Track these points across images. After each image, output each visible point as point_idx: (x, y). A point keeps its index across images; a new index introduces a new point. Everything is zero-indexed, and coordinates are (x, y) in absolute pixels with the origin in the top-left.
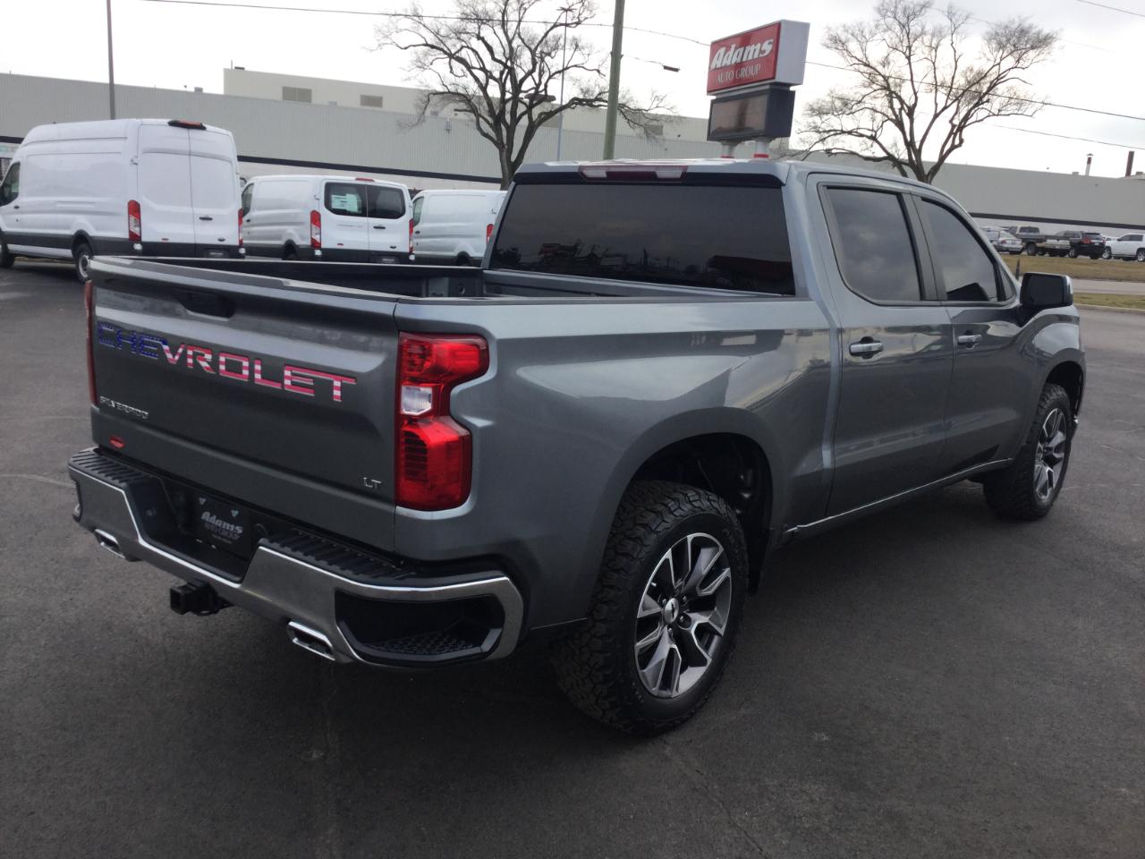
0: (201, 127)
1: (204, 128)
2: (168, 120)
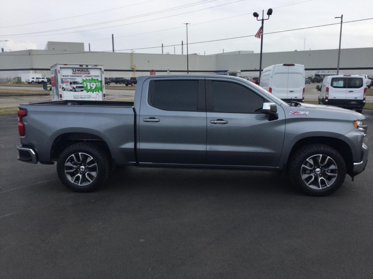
0: (293, 65)
1: (294, 65)
2: (283, 64)
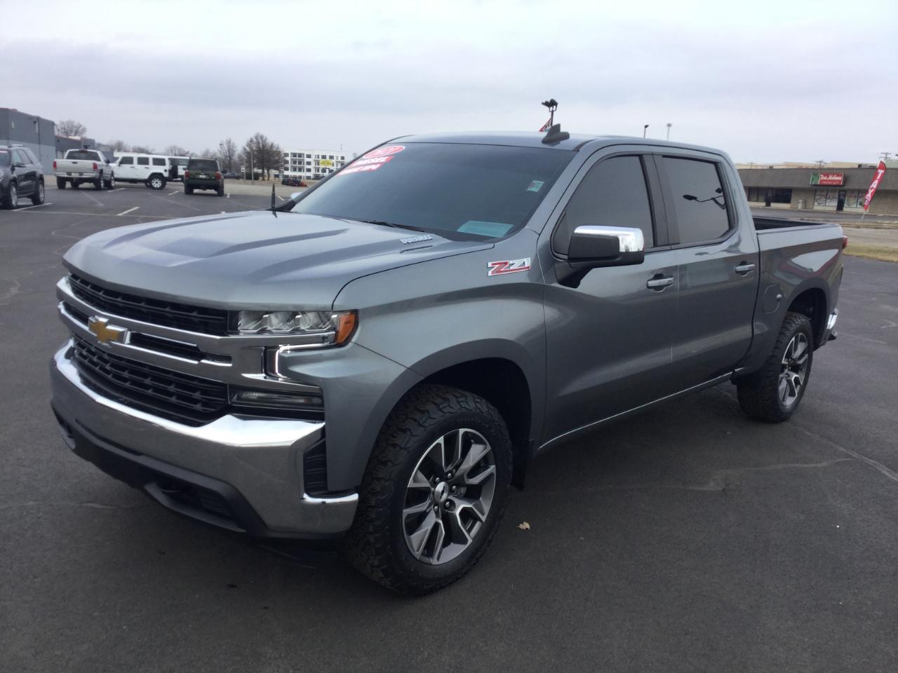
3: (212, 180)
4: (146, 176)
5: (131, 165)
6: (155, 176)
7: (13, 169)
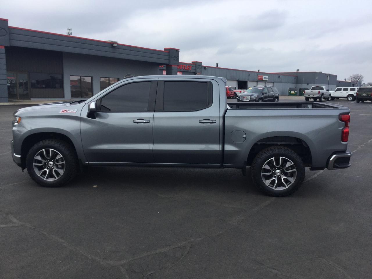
3: (369, 96)
4: (346, 96)
5: (340, 91)
6: (350, 95)
7: (263, 94)
